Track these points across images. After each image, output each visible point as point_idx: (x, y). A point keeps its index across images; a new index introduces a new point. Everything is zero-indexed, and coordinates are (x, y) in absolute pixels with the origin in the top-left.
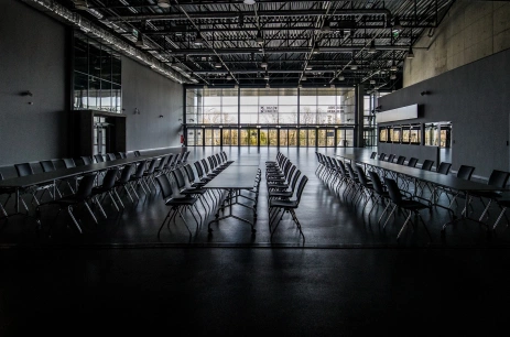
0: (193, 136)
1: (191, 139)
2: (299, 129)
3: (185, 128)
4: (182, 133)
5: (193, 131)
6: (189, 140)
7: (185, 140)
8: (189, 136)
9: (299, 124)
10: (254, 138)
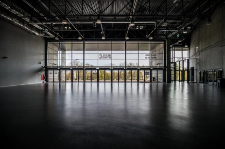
0: (52, 75)
1: (50, 77)
2: (125, 70)
3: (46, 69)
4: (43, 73)
5: (52, 72)
6: (49, 78)
7: (46, 78)
8: (49, 75)
9: (126, 67)
10: (95, 76)
